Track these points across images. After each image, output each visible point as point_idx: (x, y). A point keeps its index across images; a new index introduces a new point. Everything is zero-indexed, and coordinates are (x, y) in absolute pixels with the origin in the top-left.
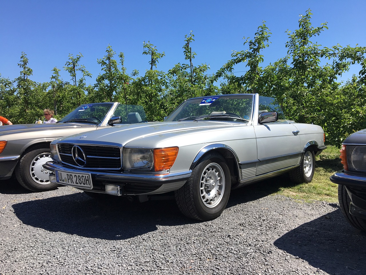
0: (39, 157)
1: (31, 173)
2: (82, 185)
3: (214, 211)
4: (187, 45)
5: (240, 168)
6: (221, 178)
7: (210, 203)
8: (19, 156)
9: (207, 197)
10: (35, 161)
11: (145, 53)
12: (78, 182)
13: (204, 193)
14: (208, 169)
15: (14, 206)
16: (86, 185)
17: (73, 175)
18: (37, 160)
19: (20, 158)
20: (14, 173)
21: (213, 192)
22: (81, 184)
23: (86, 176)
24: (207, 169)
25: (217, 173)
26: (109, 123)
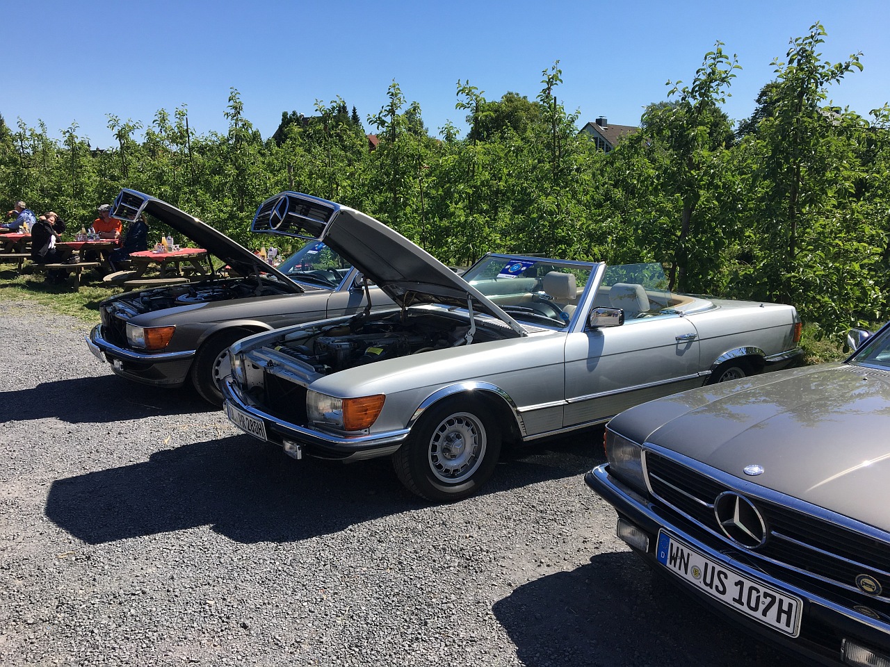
0: (227, 352)
3: (457, 489)
4: (547, 92)
5: (520, 417)
7: (453, 476)
8: (195, 351)
9: (446, 465)
10: (220, 359)
13: (441, 460)
14: (451, 423)
16: (259, 436)
18: (223, 356)
19: (196, 355)
20: (187, 379)
22: (254, 432)
23: (259, 423)
24: (447, 422)
25: (470, 428)
26: (354, 283)
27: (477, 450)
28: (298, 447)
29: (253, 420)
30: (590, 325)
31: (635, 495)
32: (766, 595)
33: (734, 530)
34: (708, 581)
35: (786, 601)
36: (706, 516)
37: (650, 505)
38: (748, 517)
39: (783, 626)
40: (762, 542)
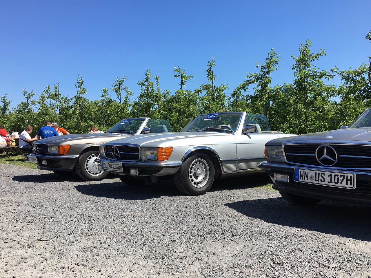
2: (117, 170)
3: (199, 190)
4: (209, 69)
5: (221, 163)
7: (197, 185)
11: (175, 76)
12: (114, 168)
15: (75, 187)
16: (119, 170)
18: (90, 158)
19: (79, 157)
20: (74, 168)
21: (200, 178)
23: (119, 164)
24: (195, 162)
26: (141, 133)
27: (206, 175)
28: (137, 170)
29: (116, 164)
30: (243, 133)
31: (281, 164)
34: (317, 179)
39: (349, 186)
40: (336, 161)
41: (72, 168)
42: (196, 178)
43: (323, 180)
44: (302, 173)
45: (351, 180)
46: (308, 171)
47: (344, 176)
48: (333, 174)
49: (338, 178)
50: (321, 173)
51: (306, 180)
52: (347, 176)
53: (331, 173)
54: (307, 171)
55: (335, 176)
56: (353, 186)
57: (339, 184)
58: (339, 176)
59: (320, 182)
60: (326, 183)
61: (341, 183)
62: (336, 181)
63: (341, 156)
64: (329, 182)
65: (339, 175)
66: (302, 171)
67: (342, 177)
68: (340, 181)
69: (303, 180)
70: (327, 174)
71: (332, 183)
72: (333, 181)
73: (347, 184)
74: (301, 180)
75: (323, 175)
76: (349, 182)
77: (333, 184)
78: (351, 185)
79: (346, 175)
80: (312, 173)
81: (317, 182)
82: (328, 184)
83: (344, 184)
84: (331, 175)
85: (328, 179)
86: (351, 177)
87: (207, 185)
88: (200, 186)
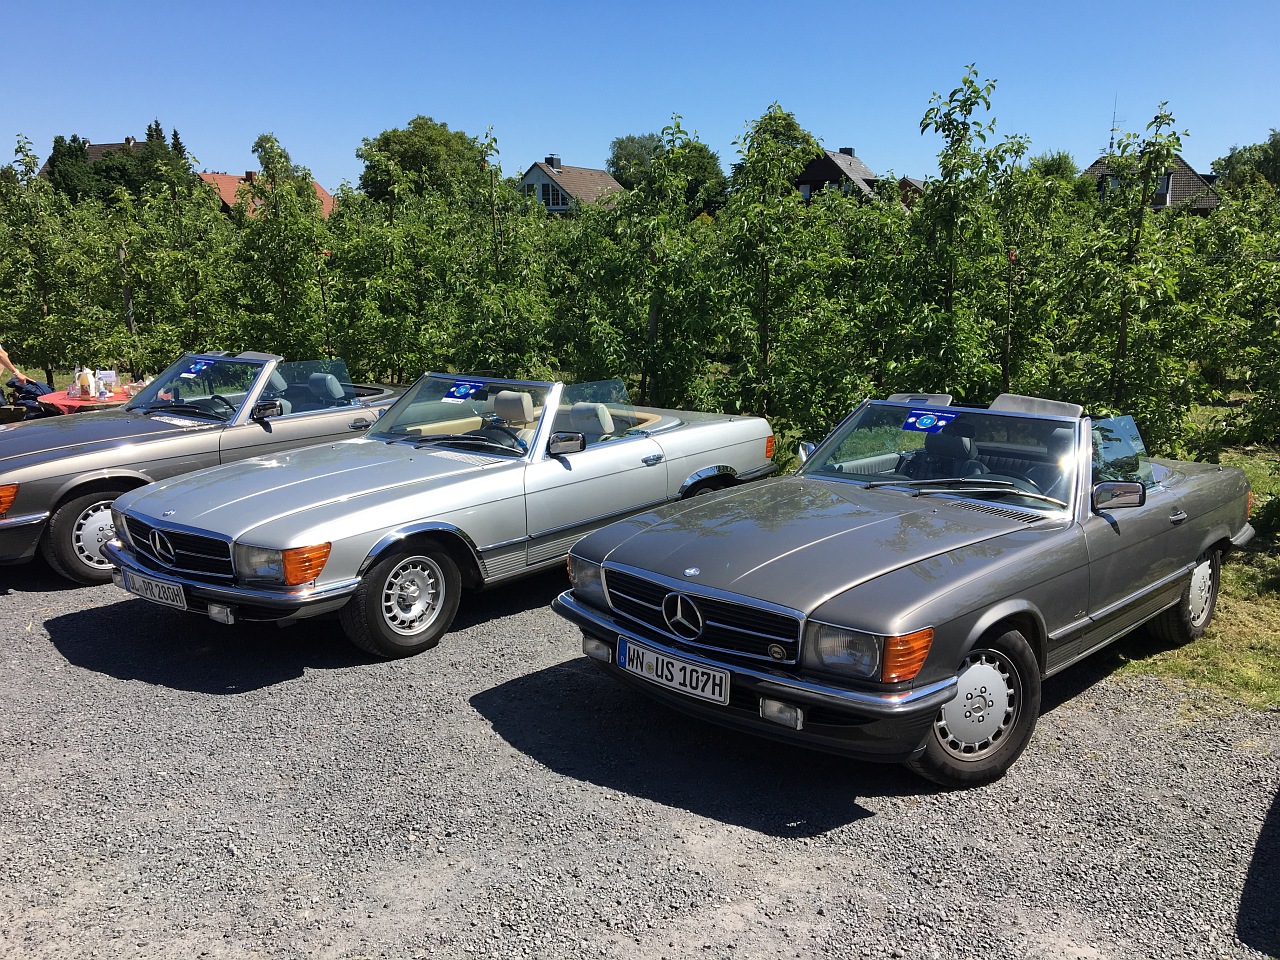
0: (90, 512)
1: (76, 546)
2: (169, 602)
3: (415, 641)
5: (480, 558)
6: (437, 580)
7: (410, 627)
8: (47, 514)
9: (402, 616)
10: (82, 521)
12: (162, 595)
13: (396, 611)
14: (404, 568)
15: (47, 625)
16: (175, 603)
17: (154, 583)
18: (86, 517)
19: (49, 519)
20: (39, 551)
21: (417, 609)
22: (167, 599)
23: (175, 588)
24: (401, 568)
25: (426, 573)
26: (252, 414)
27: (435, 597)
28: (229, 610)
29: (166, 586)
30: (551, 454)
31: (599, 613)
32: (703, 674)
33: (678, 626)
34: (660, 673)
35: (718, 675)
36: (656, 618)
37: (612, 619)
38: (689, 613)
39: (716, 697)
40: (700, 632)
41: (30, 552)
42: (406, 608)
43: (670, 677)
44: (632, 653)
45: (720, 686)
46: (644, 651)
47: (709, 675)
48: (689, 668)
49: (698, 678)
50: (666, 660)
51: (639, 671)
52: (714, 676)
53: (684, 665)
54: (641, 650)
55: (692, 671)
56: (723, 698)
57: (698, 692)
58: (700, 674)
59: (664, 681)
60: (675, 684)
61: (703, 690)
62: (694, 685)
63: (708, 622)
64: (680, 684)
65: (700, 670)
66: (632, 647)
67: (706, 677)
68: (701, 685)
69: (634, 670)
70: (678, 665)
71: (686, 686)
72: (688, 683)
73: (713, 693)
74: (630, 668)
75: (670, 666)
76: (717, 688)
77: (688, 689)
78: (720, 695)
79: (712, 673)
80: (650, 657)
81: (659, 680)
82: (678, 686)
83: (708, 693)
84: (684, 669)
85: (678, 677)
86: (721, 678)
87: (437, 624)
88: (419, 628)
